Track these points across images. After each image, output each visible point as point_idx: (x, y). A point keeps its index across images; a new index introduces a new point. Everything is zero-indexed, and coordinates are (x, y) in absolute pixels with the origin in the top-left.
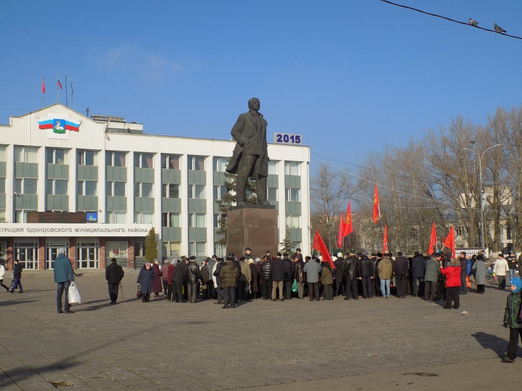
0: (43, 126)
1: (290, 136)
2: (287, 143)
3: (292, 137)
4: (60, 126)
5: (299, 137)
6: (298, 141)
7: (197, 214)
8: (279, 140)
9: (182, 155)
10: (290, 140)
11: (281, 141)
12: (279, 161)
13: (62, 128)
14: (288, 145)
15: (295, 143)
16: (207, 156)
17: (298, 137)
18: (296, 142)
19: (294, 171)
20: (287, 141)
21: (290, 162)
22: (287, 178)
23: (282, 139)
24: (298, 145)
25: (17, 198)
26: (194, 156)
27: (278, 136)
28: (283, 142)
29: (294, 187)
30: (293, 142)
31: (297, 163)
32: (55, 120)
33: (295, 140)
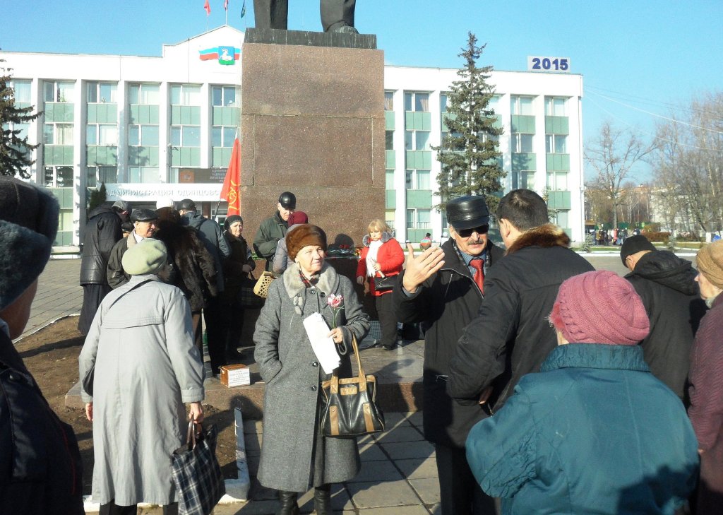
0: (205, 57)
1: (552, 60)
2: (548, 70)
3: (555, 62)
4: (228, 55)
5: (566, 61)
6: (564, 66)
7: (418, 171)
8: (536, 67)
9: (395, 91)
10: (553, 66)
11: (539, 68)
12: (536, 96)
13: (230, 58)
14: (549, 73)
15: (560, 70)
16: (432, 92)
17: (564, 62)
18: (562, 68)
19: (559, 110)
20: (548, 67)
21: (552, 97)
22: (549, 120)
23: (541, 65)
24: (565, 73)
25: (174, 152)
26: (413, 91)
27: (534, 60)
28: (542, 69)
29: (558, 132)
30: (557, 68)
31: (562, 99)
32: (221, 49)
33: (559, 66)
